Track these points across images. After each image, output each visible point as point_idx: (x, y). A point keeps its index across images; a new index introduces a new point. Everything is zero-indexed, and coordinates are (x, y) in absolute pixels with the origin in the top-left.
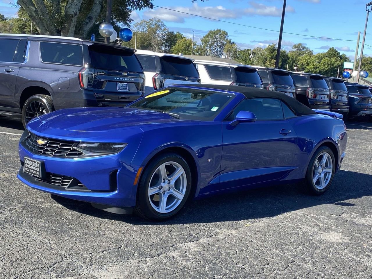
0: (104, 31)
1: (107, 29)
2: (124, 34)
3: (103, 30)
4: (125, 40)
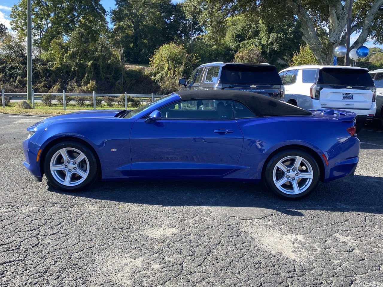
0: (338, 53)
1: (340, 51)
2: (360, 52)
3: (337, 51)
4: (362, 56)
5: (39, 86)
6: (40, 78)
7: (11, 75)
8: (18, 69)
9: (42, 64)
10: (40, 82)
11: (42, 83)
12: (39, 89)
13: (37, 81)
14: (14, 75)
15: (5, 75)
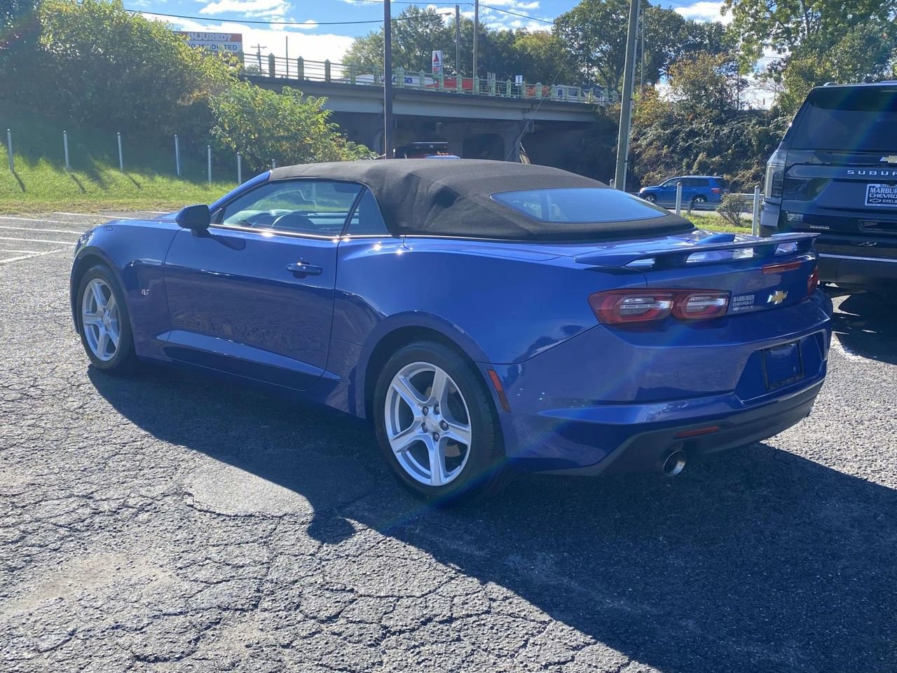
5: (743, 176)
6: (750, 158)
7: (686, 151)
8: (704, 136)
9: (761, 123)
10: (748, 167)
11: (751, 169)
12: (743, 183)
13: (742, 164)
14: (692, 150)
15: (673, 151)
